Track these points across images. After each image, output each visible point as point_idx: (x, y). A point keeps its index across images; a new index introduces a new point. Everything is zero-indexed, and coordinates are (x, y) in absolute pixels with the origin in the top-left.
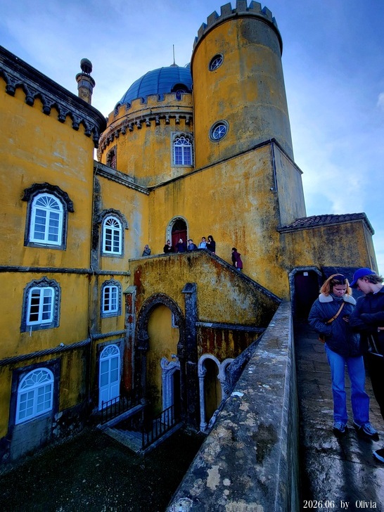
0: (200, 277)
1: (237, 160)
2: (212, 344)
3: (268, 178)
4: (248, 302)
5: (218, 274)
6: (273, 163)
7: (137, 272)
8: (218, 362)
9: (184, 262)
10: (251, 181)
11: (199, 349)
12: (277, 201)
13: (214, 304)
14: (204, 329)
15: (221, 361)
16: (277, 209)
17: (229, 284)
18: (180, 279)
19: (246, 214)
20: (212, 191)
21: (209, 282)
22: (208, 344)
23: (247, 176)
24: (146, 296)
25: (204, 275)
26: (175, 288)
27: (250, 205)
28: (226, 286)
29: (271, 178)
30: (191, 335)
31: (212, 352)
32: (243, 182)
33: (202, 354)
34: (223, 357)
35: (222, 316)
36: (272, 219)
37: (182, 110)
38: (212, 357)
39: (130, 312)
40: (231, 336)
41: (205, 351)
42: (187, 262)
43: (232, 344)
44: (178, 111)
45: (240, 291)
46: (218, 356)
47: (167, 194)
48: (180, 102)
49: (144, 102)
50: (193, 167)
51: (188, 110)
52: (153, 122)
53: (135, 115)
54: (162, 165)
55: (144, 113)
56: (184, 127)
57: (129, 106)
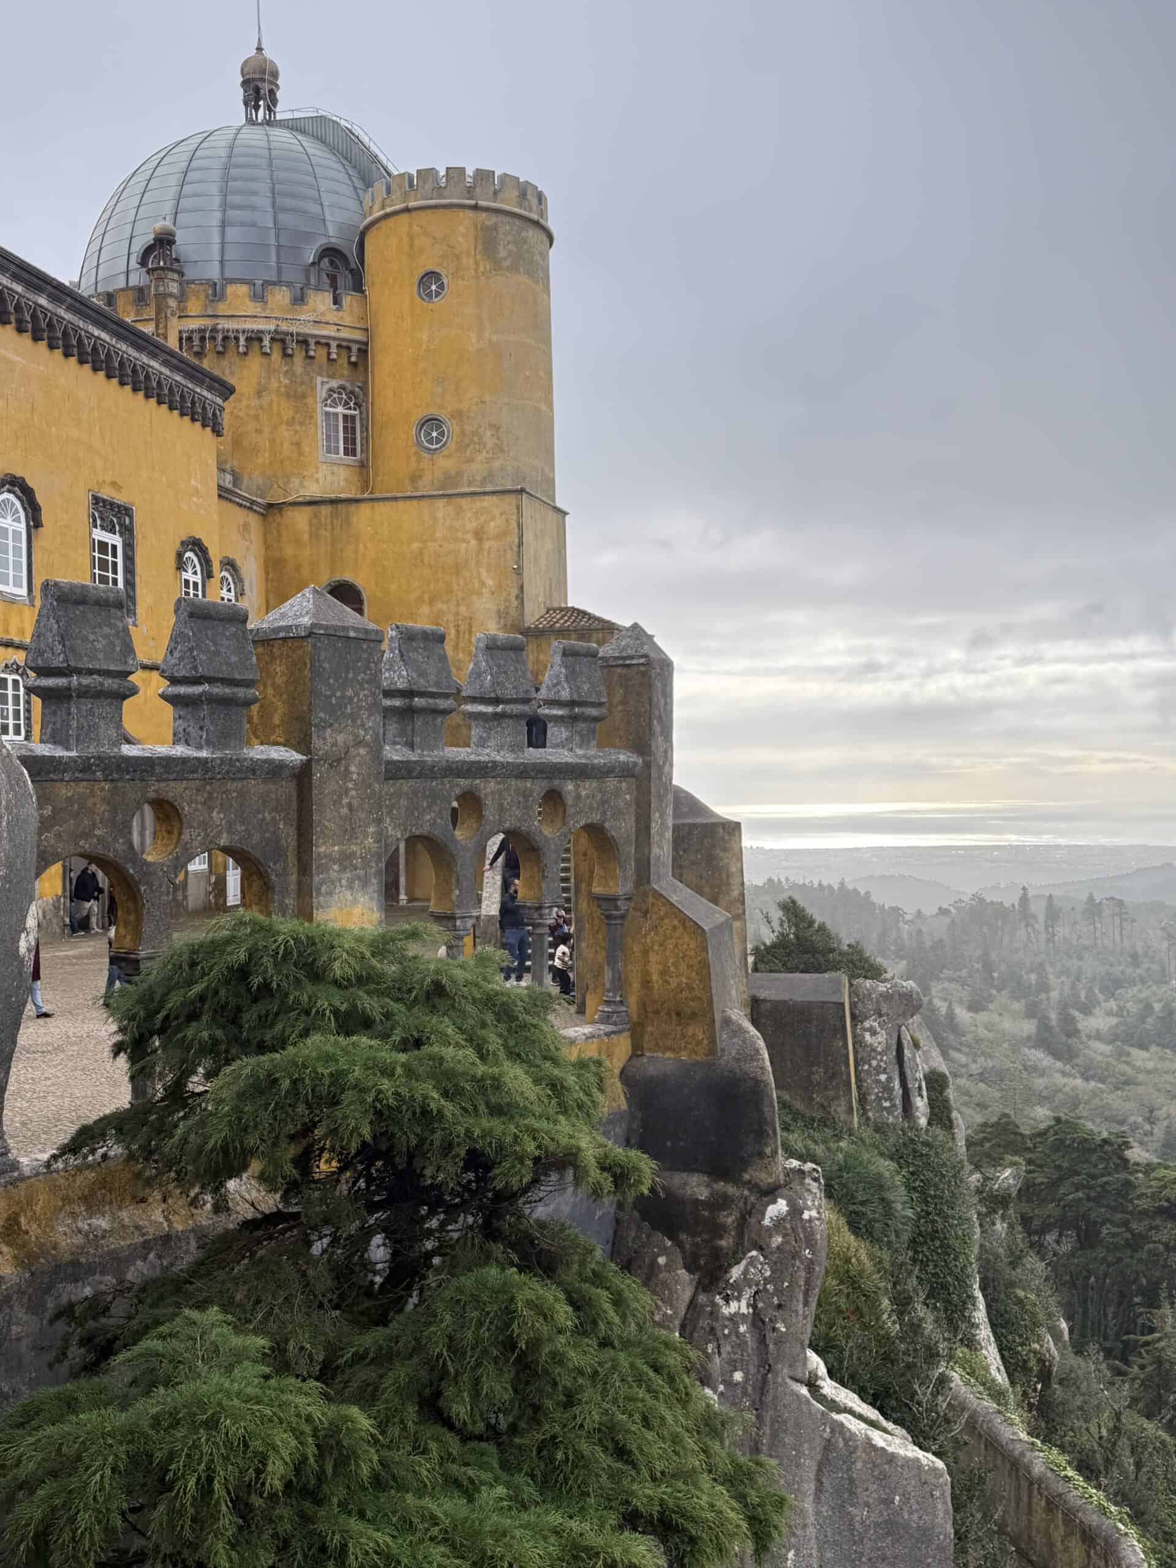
1: (464, 502)
3: (512, 549)
6: (520, 526)
10: (486, 545)
12: (522, 588)
16: (520, 598)
19: (474, 597)
20: (416, 546)
23: (479, 535)
27: (483, 584)
29: (515, 549)
32: (473, 545)
36: (514, 613)
37: (345, 334)
44: (337, 335)
47: (316, 524)
48: (341, 314)
49: (259, 297)
50: (363, 465)
51: (358, 336)
52: (277, 347)
53: (236, 325)
54: (300, 454)
55: (261, 325)
56: (344, 369)
57: (219, 294)
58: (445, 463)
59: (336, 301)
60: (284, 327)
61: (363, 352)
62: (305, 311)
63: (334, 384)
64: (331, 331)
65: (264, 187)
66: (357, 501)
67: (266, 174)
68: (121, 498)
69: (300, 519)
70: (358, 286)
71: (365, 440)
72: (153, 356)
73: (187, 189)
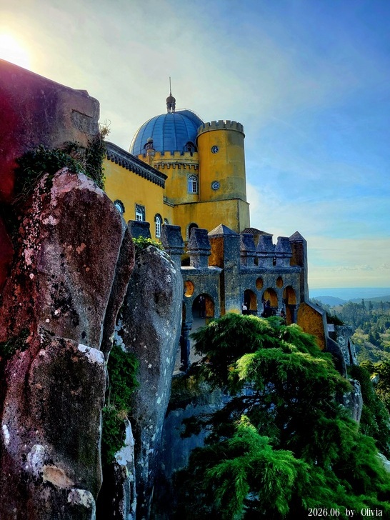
1: (224, 202)
3: (236, 213)
6: (238, 208)
10: (229, 213)
12: (239, 223)
16: (239, 226)
20: (211, 213)
23: (228, 210)
32: (226, 213)
37: (193, 162)
44: (191, 163)
47: (186, 209)
48: (192, 157)
49: (172, 154)
50: (198, 194)
51: (196, 162)
52: (177, 166)
53: (167, 162)
54: (182, 192)
55: (172, 161)
56: (193, 171)
57: (163, 154)
58: (218, 193)
59: (191, 155)
60: (179, 161)
61: (198, 167)
62: (183, 157)
63: (190, 175)
64: (189, 162)
65: (173, 128)
66: (197, 203)
67: (173, 125)
68: (142, 204)
69: (182, 208)
70: (196, 151)
71: (198, 188)
72: (149, 170)
73: (155, 129)
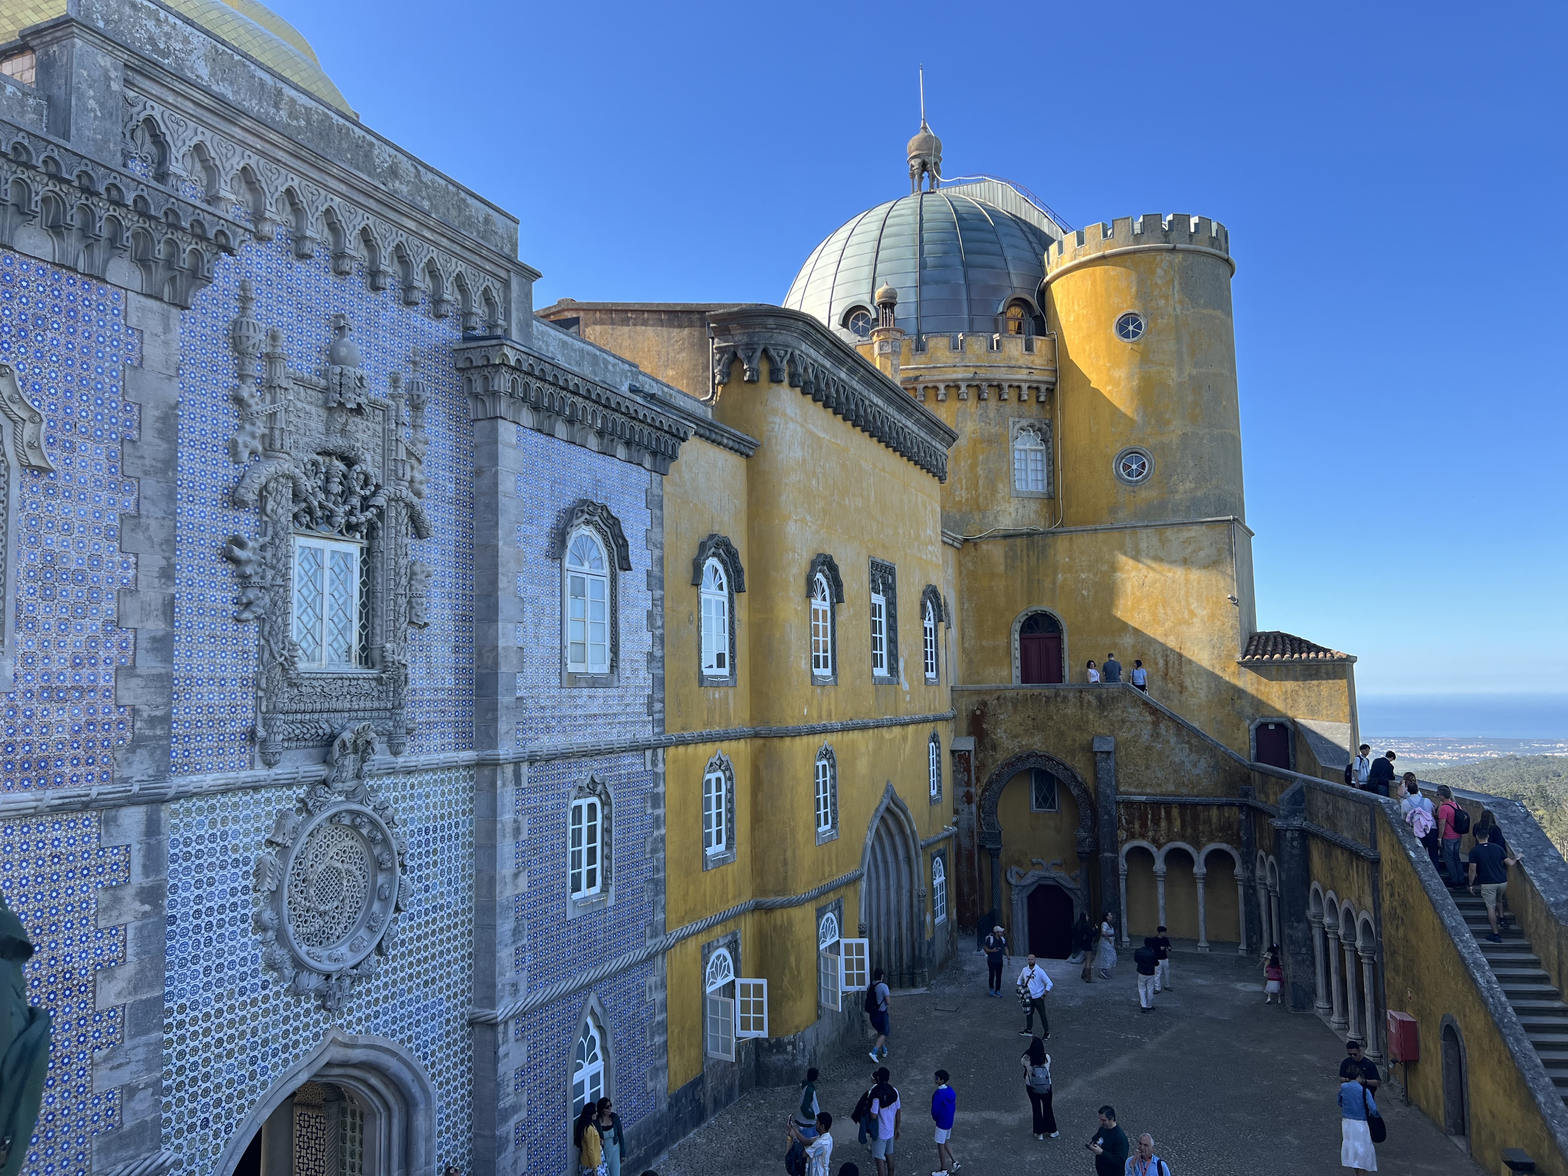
0: (1121, 728)
1: (1171, 533)
2: (1144, 825)
4: (1203, 764)
5: (1156, 724)
6: (1233, 555)
7: (974, 712)
8: (1153, 849)
9: (1089, 702)
10: (1195, 575)
11: (1122, 835)
12: (1237, 617)
13: (1147, 768)
14: (1129, 804)
15: (1159, 847)
16: (1236, 628)
17: (1173, 740)
18: (1079, 728)
19: (1184, 628)
21: (1139, 736)
22: (1137, 826)
23: (1187, 565)
24: (1001, 756)
25: (1128, 724)
26: (1069, 742)
27: (1192, 614)
28: (1168, 742)
30: (1110, 815)
31: (1143, 836)
33: (1124, 842)
34: (1162, 841)
35: (1160, 785)
36: (1228, 643)
37: (1036, 376)
38: (1144, 844)
39: (968, 784)
40: (1175, 812)
41: (1132, 836)
42: (1094, 702)
43: (1178, 823)
44: (1028, 377)
45: (1191, 750)
46: (1155, 841)
47: (1012, 556)
48: (1031, 358)
49: (958, 346)
50: (1052, 497)
51: (1046, 377)
52: (973, 392)
53: (936, 376)
54: (994, 491)
55: (960, 374)
56: (1033, 408)
57: (920, 347)
59: (1029, 348)
60: (983, 374)
61: (1051, 391)
62: (997, 357)
63: (1024, 423)
64: (1023, 375)
65: (953, 247)
66: (1050, 533)
67: (952, 234)
68: (888, 559)
69: (996, 552)
70: (1043, 331)
71: (1053, 473)
73: (883, 254)
